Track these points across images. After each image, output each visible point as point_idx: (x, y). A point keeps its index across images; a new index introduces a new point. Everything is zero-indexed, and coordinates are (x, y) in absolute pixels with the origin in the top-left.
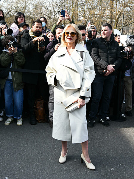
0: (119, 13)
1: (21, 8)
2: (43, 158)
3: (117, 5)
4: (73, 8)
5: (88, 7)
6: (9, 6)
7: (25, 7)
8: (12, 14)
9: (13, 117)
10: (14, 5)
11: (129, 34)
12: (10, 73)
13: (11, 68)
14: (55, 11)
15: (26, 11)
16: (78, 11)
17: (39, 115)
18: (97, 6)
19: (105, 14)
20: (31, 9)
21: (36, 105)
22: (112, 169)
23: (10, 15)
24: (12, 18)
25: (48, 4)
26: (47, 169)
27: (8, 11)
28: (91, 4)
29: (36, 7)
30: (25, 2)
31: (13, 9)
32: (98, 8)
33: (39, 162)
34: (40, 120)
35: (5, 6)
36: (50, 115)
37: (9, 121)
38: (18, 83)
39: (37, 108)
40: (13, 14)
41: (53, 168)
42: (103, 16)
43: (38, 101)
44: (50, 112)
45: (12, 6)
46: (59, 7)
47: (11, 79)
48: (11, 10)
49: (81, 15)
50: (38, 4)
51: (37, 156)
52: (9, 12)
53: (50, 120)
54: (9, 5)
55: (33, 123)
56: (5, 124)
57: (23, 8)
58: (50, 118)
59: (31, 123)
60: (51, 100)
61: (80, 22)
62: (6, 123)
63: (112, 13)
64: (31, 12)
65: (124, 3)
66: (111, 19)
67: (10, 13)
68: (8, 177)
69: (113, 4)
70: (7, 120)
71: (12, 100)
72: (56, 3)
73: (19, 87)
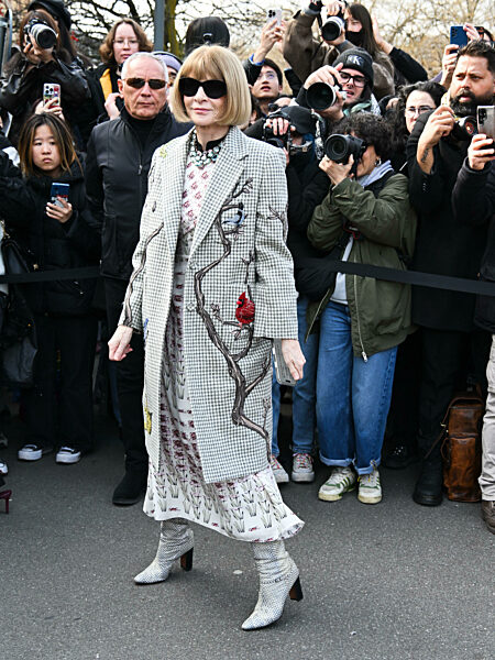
8: (419, 30)
9: (351, 468)
12: (341, 279)
17: (453, 465)
21: (447, 422)
23: (409, 35)
24: (415, 50)
27: (401, 22)
31: (423, 11)
36: (485, 475)
37: (338, 486)
38: (371, 324)
39: (451, 434)
40: (423, 31)
43: (456, 403)
44: (484, 461)
47: (346, 303)
48: (415, 15)
51: (456, 641)
52: (403, 25)
53: (484, 498)
56: (321, 497)
58: (484, 486)
59: (418, 499)
60: (492, 405)
62: (326, 492)
67: (408, 28)
70: (330, 481)
71: (348, 394)
73: (376, 342)
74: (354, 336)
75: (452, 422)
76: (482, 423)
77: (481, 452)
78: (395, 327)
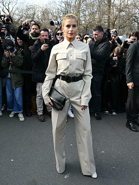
0: (115, 17)
1: (31, 14)
2: (44, 144)
3: (113, 10)
4: (75, 13)
5: (89, 12)
6: (20, 14)
7: (34, 14)
10: (25, 13)
11: (125, 35)
13: (10, 69)
14: (60, 17)
15: (35, 17)
16: (80, 16)
17: (33, 108)
18: (96, 11)
19: (103, 18)
20: (39, 15)
21: (31, 99)
22: (103, 152)
23: (21, 21)
25: (54, 10)
26: (47, 152)
28: (91, 10)
29: (43, 14)
30: (34, 9)
31: (24, 16)
32: (98, 13)
33: (40, 147)
34: (34, 113)
35: (16, 13)
37: (13, 114)
38: (16, 82)
39: (32, 101)
41: (52, 151)
42: (101, 20)
43: (33, 95)
44: (37, 107)
45: (23, 13)
46: (63, 13)
48: (22, 17)
49: (82, 20)
50: (45, 11)
52: (20, 19)
54: (20, 12)
55: (29, 115)
57: (32, 15)
58: (38, 112)
60: (38, 96)
61: (81, 25)
63: (110, 17)
64: (40, 18)
65: (120, 8)
66: (109, 23)
67: (21, 19)
68: (13, 159)
69: (110, 10)
70: (11, 113)
72: (61, 10)
73: (17, 85)
74: (12, 84)
75: (32, 99)
76: (36, 100)
77: (36, 105)
78: (20, 82)
